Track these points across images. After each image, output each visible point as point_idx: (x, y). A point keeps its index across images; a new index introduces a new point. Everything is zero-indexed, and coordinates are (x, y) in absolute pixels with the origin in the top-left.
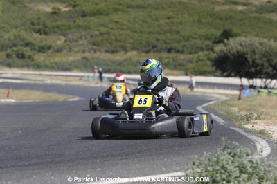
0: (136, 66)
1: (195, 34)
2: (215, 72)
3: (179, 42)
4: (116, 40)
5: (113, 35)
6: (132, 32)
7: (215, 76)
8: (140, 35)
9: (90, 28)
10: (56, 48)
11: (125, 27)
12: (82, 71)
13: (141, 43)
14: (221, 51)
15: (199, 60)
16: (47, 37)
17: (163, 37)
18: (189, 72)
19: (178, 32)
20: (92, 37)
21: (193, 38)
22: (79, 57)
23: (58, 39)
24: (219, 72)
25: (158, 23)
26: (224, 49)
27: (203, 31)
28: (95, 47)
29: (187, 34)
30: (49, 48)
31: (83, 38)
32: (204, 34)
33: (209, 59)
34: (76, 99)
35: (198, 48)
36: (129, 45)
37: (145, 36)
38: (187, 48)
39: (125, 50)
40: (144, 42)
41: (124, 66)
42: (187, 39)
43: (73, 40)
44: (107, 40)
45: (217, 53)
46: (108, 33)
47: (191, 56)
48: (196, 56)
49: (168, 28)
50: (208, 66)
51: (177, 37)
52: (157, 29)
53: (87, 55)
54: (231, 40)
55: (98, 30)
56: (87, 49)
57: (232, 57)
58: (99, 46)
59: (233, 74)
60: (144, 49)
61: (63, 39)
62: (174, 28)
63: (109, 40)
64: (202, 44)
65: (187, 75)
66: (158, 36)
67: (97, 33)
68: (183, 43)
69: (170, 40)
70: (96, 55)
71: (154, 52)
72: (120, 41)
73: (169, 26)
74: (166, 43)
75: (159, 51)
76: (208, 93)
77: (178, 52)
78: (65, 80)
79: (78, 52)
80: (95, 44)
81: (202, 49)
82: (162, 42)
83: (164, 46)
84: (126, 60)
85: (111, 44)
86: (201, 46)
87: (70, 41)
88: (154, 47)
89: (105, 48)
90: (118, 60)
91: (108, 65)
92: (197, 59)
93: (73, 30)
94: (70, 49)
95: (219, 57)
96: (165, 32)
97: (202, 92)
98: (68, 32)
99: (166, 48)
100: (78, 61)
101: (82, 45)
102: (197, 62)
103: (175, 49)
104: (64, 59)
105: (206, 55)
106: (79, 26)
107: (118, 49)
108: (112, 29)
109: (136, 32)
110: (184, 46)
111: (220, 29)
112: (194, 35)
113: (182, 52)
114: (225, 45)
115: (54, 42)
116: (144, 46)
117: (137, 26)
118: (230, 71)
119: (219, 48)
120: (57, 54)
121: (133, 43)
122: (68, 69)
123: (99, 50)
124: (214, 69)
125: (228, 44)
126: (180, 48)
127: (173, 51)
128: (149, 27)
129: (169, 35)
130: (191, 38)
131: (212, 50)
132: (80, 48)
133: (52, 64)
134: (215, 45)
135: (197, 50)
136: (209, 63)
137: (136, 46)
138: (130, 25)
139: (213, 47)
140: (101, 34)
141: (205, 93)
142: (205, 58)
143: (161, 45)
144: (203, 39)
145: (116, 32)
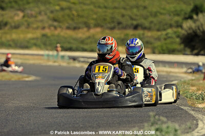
1: (164, 9)
2: (184, 50)
3: (146, 18)
4: (78, 15)
5: (77, 11)
6: (95, 7)
7: (184, 54)
8: (104, 10)
9: (50, 3)
10: (13, 24)
11: (88, 2)
12: (41, 49)
14: (190, 28)
15: (168, 37)
16: (3, 12)
17: (129, 13)
18: (156, 51)
19: (145, 8)
20: (52, 12)
21: (161, 14)
22: (38, 33)
23: (16, 15)
24: (188, 51)
26: (193, 26)
27: (172, 6)
28: (56, 24)
29: (154, 10)
30: (6, 24)
31: (43, 13)
32: (173, 10)
33: (178, 36)
34: (32, 78)
35: (166, 24)
37: (110, 11)
38: (155, 25)
39: (88, 27)
40: (108, 19)
41: (87, 44)
42: (155, 15)
43: (32, 16)
44: (69, 16)
45: (186, 31)
46: (70, 9)
47: (159, 33)
48: (164, 33)
49: (135, 3)
50: (177, 44)
51: (145, 12)
52: (122, 4)
53: (47, 31)
54: (200, 16)
55: (59, 5)
56: (46, 25)
57: (201, 34)
58: (59, 22)
59: (202, 52)
60: (109, 25)
61: (21, 14)
62: (141, 3)
63: (72, 16)
64: (171, 20)
65: (154, 53)
66: (123, 11)
67: (57, 8)
68: (151, 19)
69: (136, 15)
70: (56, 32)
71: (119, 29)
72: (82, 17)
74: (132, 19)
75: (125, 28)
77: (145, 28)
78: (21, 59)
79: (37, 28)
80: (55, 20)
81: (171, 26)
82: (128, 17)
83: (130, 22)
84: (89, 37)
85: (73, 19)
87: (28, 17)
88: (119, 23)
89: (67, 25)
90: (81, 38)
92: (166, 37)
93: (31, 5)
94: (28, 26)
95: (188, 34)
96: (132, 8)
97: (167, 72)
98: (27, 6)
99: (132, 24)
100: (37, 39)
101: (42, 21)
102: (165, 39)
103: (141, 26)
104: (22, 36)
105: (175, 32)
107: (81, 25)
108: (74, 3)
109: (99, 7)
110: (151, 22)
111: (190, 4)
112: (162, 11)
113: (149, 29)
114: (195, 21)
115: (12, 18)
116: (109, 23)
118: (199, 49)
119: (188, 25)
120: (14, 30)
121: (96, 19)
122: (26, 47)
123: (60, 27)
124: (182, 46)
125: (197, 20)
126: (147, 24)
127: (140, 28)
128: (114, 1)
129: (135, 10)
131: (181, 27)
132: (40, 24)
133: (8, 41)
134: (184, 22)
135: (166, 27)
136: (178, 40)
137: (99, 22)
139: (182, 23)
140: (62, 9)
141: (171, 72)
142: (174, 36)
143: (126, 21)
144: (172, 14)
145: (78, 7)
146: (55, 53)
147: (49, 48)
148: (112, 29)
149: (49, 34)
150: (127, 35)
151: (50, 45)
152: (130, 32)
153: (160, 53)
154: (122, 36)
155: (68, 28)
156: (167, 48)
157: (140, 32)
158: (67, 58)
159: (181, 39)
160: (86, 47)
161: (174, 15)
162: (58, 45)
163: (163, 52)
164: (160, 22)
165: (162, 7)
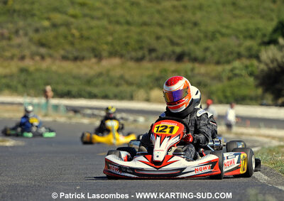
0: (117, 85)
1: (227, 27)
2: (262, 98)
3: (196, 43)
4: (82, 37)
5: (77, 28)
6: (110, 22)
7: (262, 105)
8: (126, 27)
9: (33, 15)
11: (98, 14)
12: (21, 94)
13: (127, 44)
14: (273, 60)
15: (233, 75)
17: (168, 33)
19: (195, 24)
20: (37, 30)
21: (223, 35)
22: (13, 67)
24: (269, 98)
25: (159, 7)
26: (279, 56)
27: (241, 22)
28: (43, 50)
29: (211, 28)
31: (21, 32)
32: (242, 28)
33: (251, 74)
35: (232, 53)
36: (105, 47)
37: (135, 29)
38: (213, 53)
39: (99, 57)
40: (132, 42)
41: (96, 86)
42: (212, 37)
43: (3, 37)
44: (65, 37)
45: (267, 64)
46: (67, 25)
47: (219, 68)
48: (228, 67)
49: (178, 16)
50: (250, 86)
51: (195, 32)
52: (157, 17)
53: (28, 63)
55: (48, 19)
56: (27, 53)
58: (50, 47)
60: (133, 54)
62: (189, 16)
63: (70, 38)
64: (240, 45)
66: (159, 31)
67: (46, 23)
68: (205, 44)
69: (181, 37)
70: (44, 65)
71: (151, 60)
72: (88, 38)
73: (179, 12)
74: (173, 43)
75: (161, 59)
76: (246, 134)
77: (195, 60)
79: (12, 58)
80: (42, 45)
81: (239, 56)
82: (167, 42)
83: (170, 49)
84: (100, 75)
85: (72, 44)
86: (236, 49)
88: (152, 50)
89: (62, 52)
90: (86, 74)
91: (66, 83)
92: (230, 74)
95: (270, 69)
96: (173, 24)
99: (174, 52)
100: (11, 76)
101: (19, 46)
102: (229, 79)
103: (189, 55)
105: (247, 67)
106: (14, 11)
107: (86, 54)
108: (74, 16)
109: (118, 22)
110: (206, 49)
111: (272, 20)
112: (224, 30)
113: (202, 61)
114: (281, 48)
116: (135, 50)
117: (120, 11)
119: (270, 54)
121: (112, 44)
123: (51, 56)
124: (260, 91)
126: (198, 52)
127: (186, 59)
128: (142, 13)
129: (178, 29)
130: (218, 35)
131: (258, 58)
132: (16, 51)
134: (263, 48)
136: (251, 80)
137: (118, 48)
138: (107, 10)
139: (259, 51)
140: (54, 26)
141: (242, 134)
142: (244, 72)
143: (163, 47)
144: (241, 36)
145: (81, 22)
146: (43, 100)
147: (32, 92)
148: (139, 60)
149: (32, 69)
150: (165, 71)
151: (34, 86)
152: (171, 66)
153: (220, 102)
154: (157, 73)
155: (65, 58)
156: (233, 94)
157: (187, 66)
158: (62, 109)
159: (256, 77)
160: (95, 91)
161: (245, 37)
162: (49, 88)
163: (225, 100)
164: (221, 50)
165: (225, 23)
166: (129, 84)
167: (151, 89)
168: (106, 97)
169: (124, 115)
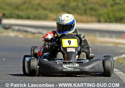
153: (106, 21)
156: (114, 16)
160: (21, 13)
163: (109, 20)
166: (45, 9)
167: (59, 12)
168: (28, 18)
169: (41, 30)
